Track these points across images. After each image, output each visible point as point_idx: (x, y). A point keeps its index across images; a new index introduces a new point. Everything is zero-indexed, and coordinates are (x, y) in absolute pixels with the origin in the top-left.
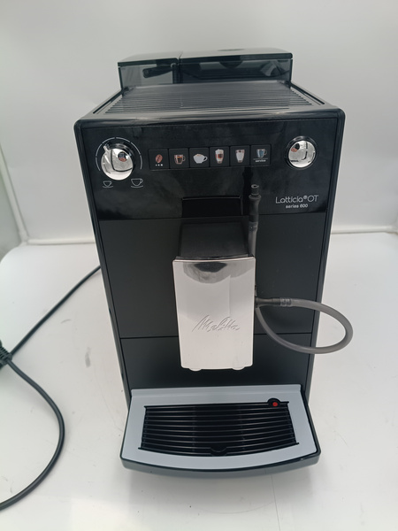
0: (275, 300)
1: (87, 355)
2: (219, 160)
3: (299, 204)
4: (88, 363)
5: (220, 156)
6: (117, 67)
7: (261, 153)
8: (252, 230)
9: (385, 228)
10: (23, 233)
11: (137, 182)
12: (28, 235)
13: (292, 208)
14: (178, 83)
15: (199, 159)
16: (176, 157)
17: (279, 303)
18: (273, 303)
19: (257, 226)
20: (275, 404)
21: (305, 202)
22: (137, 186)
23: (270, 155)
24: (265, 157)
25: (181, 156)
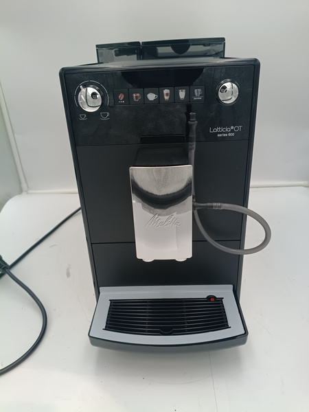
0: (209, 204)
1: (68, 270)
2: (166, 98)
3: (227, 133)
4: (68, 275)
5: (167, 95)
6: (95, 48)
7: (198, 92)
8: (191, 149)
9: (302, 183)
10: (24, 185)
11: (105, 115)
12: (28, 187)
13: (223, 137)
14: (140, 59)
15: (151, 97)
16: (134, 95)
17: (212, 207)
18: (207, 206)
19: (194, 146)
20: (212, 300)
21: (232, 131)
22: (105, 119)
23: (205, 94)
24: (200, 95)
25: (138, 95)
